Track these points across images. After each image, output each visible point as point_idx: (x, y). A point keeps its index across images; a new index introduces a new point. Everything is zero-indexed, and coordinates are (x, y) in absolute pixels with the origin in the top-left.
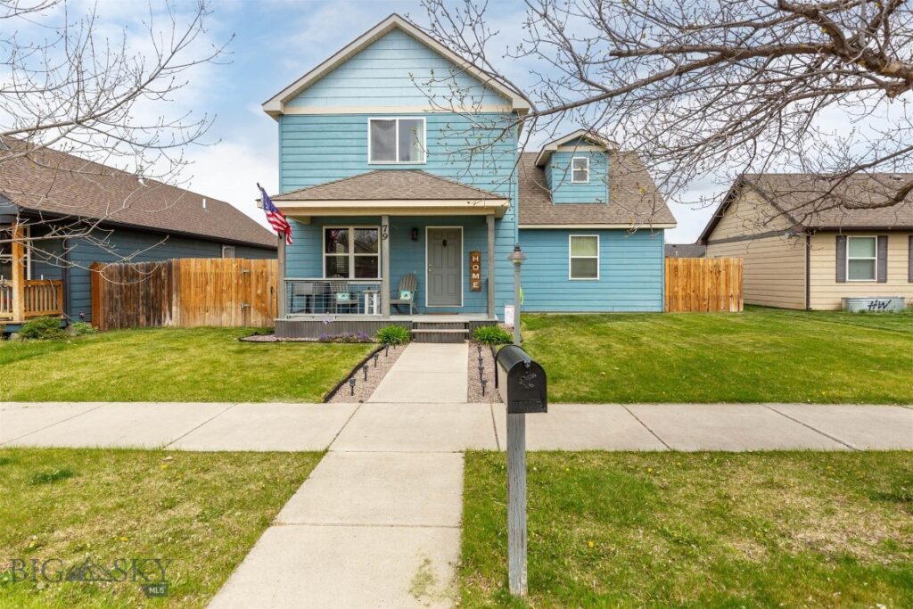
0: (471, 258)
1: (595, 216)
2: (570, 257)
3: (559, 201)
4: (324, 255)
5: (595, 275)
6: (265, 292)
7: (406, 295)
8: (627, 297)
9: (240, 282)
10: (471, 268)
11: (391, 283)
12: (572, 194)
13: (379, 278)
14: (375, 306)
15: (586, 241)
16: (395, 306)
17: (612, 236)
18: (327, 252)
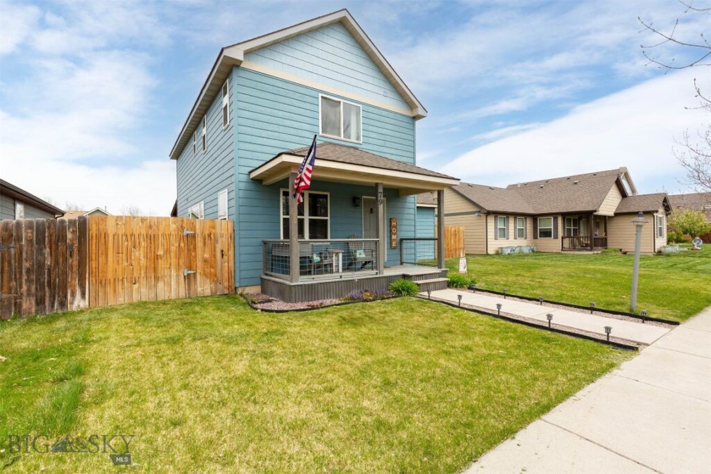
0: (391, 222)
4: (282, 217)
6: (215, 256)
9: (182, 245)
10: (391, 231)
18: (283, 213)
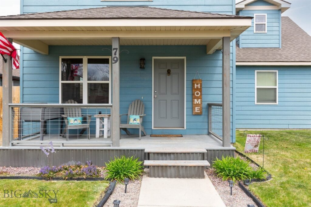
0: (193, 85)
1: (275, 57)
2: (256, 87)
3: (245, 46)
4: (61, 82)
5: (275, 101)
7: (135, 120)
8: (299, 117)
10: (193, 94)
11: (121, 108)
12: (254, 41)
13: (110, 104)
14: (105, 130)
15: (267, 75)
16: (125, 129)
17: (287, 72)
18: (62, 80)
